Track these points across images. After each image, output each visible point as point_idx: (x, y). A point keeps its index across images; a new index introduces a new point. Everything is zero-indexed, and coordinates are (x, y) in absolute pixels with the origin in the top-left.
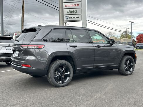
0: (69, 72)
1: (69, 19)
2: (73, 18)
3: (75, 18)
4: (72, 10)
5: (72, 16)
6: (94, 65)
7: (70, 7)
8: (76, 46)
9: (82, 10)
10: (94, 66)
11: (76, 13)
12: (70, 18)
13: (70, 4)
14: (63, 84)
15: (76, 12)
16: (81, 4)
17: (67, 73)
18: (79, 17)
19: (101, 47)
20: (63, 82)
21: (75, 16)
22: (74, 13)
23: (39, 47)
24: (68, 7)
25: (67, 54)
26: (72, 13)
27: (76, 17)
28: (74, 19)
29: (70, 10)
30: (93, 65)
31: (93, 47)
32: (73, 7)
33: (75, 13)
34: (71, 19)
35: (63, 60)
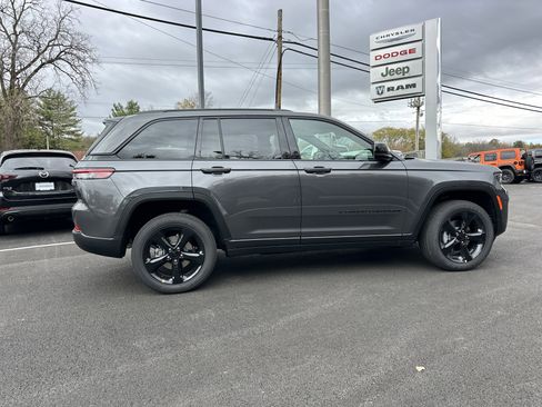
1: (386, 94)
3: (402, 88)
4: (395, 67)
5: (395, 84)
6: (304, 230)
7: (391, 60)
8: (228, 171)
9: (423, 63)
10: (300, 234)
11: (406, 75)
12: (389, 89)
13: (389, 51)
14: (177, 286)
15: (406, 70)
16: (423, 46)
18: (414, 85)
19: (329, 171)
21: (404, 83)
22: (401, 76)
24: (383, 61)
26: (396, 76)
27: (407, 86)
28: (401, 92)
29: (390, 67)
30: (298, 230)
31: (295, 172)
32: (400, 58)
33: (404, 73)
34: (391, 93)
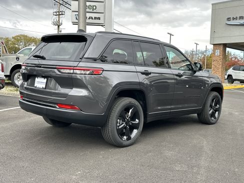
0: (137, 120)
2: (89, 18)
3: (92, 18)
4: (88, 4)
8: (150, 73)
9: (105, 5)
11: (95, 11)
14: (129, 142)
15: (94, 8)
17: (135, 120)
18: (99, 18)
20: (129, 138)
21: (93, 15)
22: (91, 11)
23: (95, 72)
25: (138, 87)
26: (88, 10)
27: (95, 18)
28: (91, 21)
35: (130, 98)
